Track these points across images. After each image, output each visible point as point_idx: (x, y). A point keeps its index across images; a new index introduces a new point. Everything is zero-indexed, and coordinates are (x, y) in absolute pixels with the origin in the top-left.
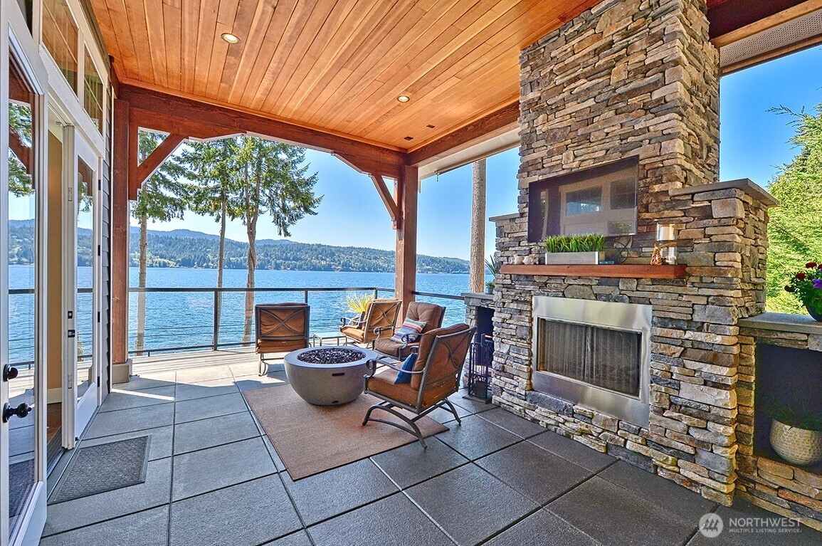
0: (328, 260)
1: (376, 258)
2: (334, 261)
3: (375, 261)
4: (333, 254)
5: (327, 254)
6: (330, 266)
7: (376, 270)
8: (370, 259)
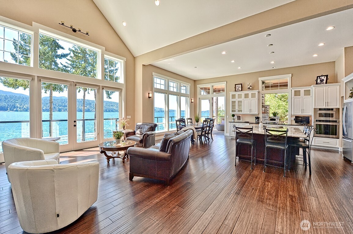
0: (88, 106)
1: (112, 106)
2: (91, 107)
3: (112, 107)
4: (91, 104)
5: (87, 104)
6: (89, 109)
7: (112, 111)
8: (109, 106)
